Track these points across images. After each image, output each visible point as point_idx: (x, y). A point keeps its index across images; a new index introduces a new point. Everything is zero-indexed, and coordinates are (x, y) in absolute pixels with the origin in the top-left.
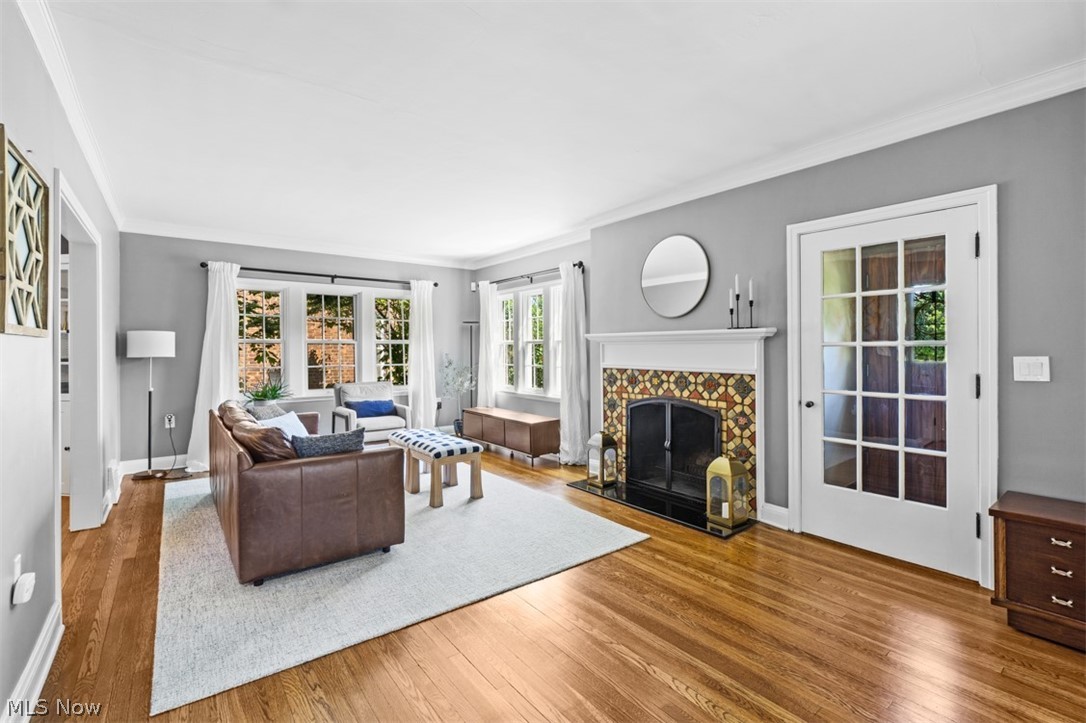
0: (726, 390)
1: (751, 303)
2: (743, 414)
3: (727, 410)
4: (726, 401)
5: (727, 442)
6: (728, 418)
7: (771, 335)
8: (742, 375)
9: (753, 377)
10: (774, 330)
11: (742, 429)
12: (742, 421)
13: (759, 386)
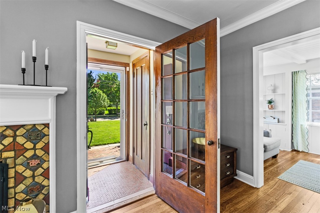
0: (14, 140)
1: (47, 67)
2: (35, 157)
3: (15, 158)
4: (14, 150)
5: (15, 187)
6: (16, 165)
7: (63, 93)
8: (35, 125)
9: (47, 125)
10: (66, 89)
11: (34, 169)
12: (34, 163)
13: (52, 132)
